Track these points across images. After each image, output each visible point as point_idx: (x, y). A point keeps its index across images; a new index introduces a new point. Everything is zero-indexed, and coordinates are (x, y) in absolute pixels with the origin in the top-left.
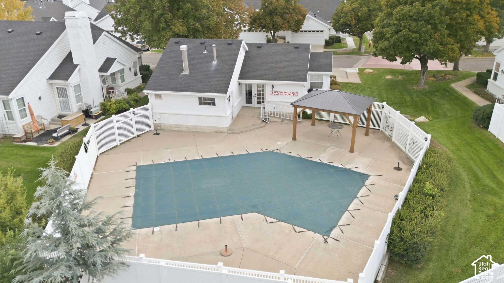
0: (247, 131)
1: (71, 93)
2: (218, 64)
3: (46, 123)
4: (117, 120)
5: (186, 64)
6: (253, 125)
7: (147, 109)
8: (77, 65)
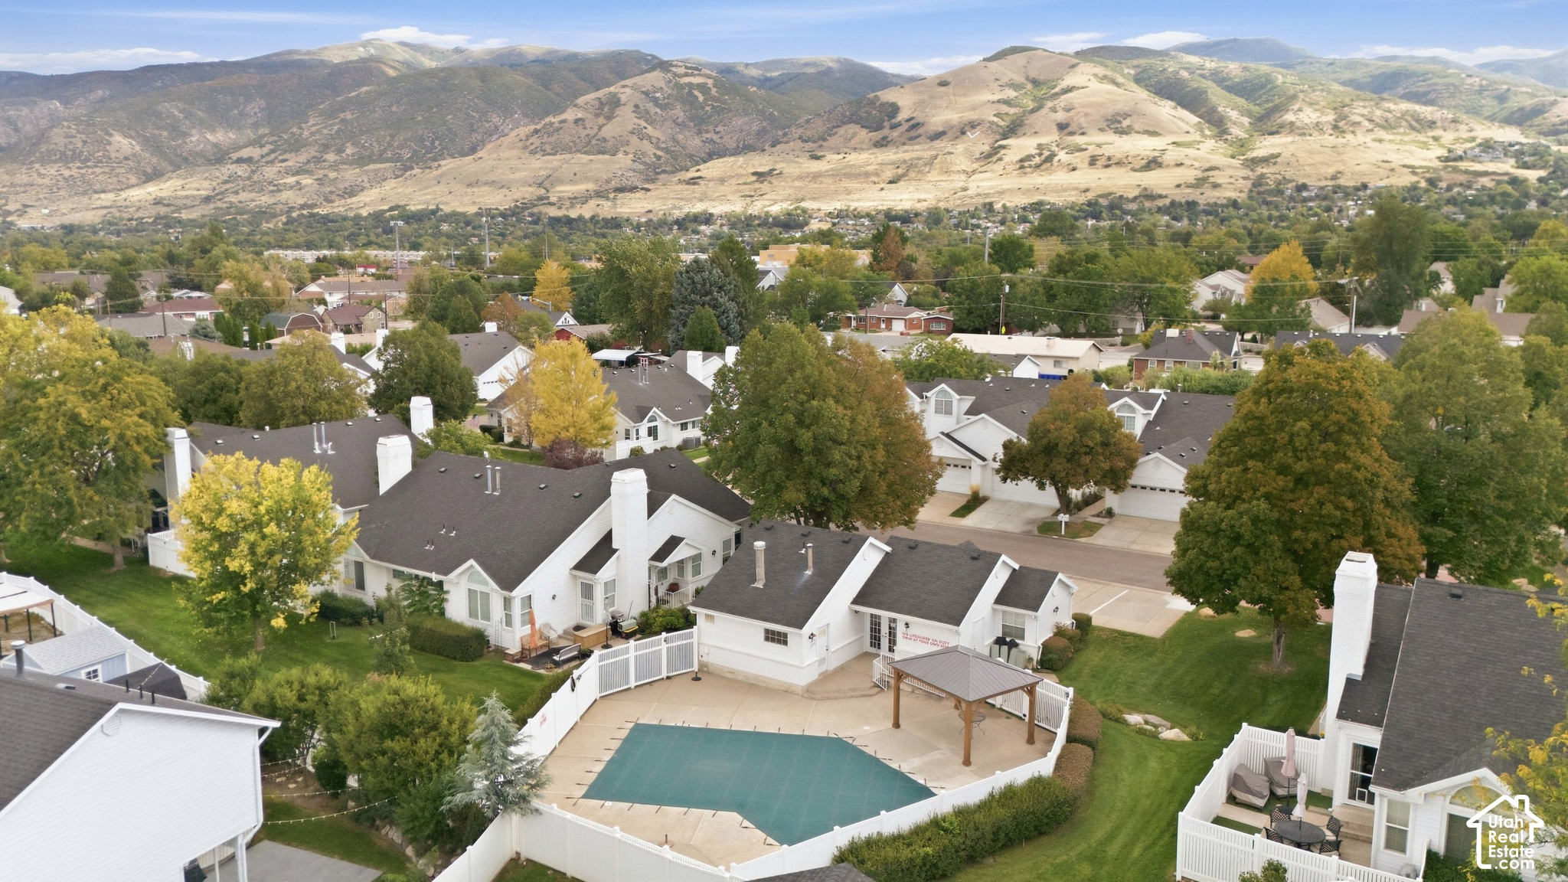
0: (836, 698)
1: (599, 593)
2: (814, 574)
3: (553, 636)
4: (637, 649)
5: (761, 571)
6: (854, 690)
7: (691, 636)
8: (616, 550)
